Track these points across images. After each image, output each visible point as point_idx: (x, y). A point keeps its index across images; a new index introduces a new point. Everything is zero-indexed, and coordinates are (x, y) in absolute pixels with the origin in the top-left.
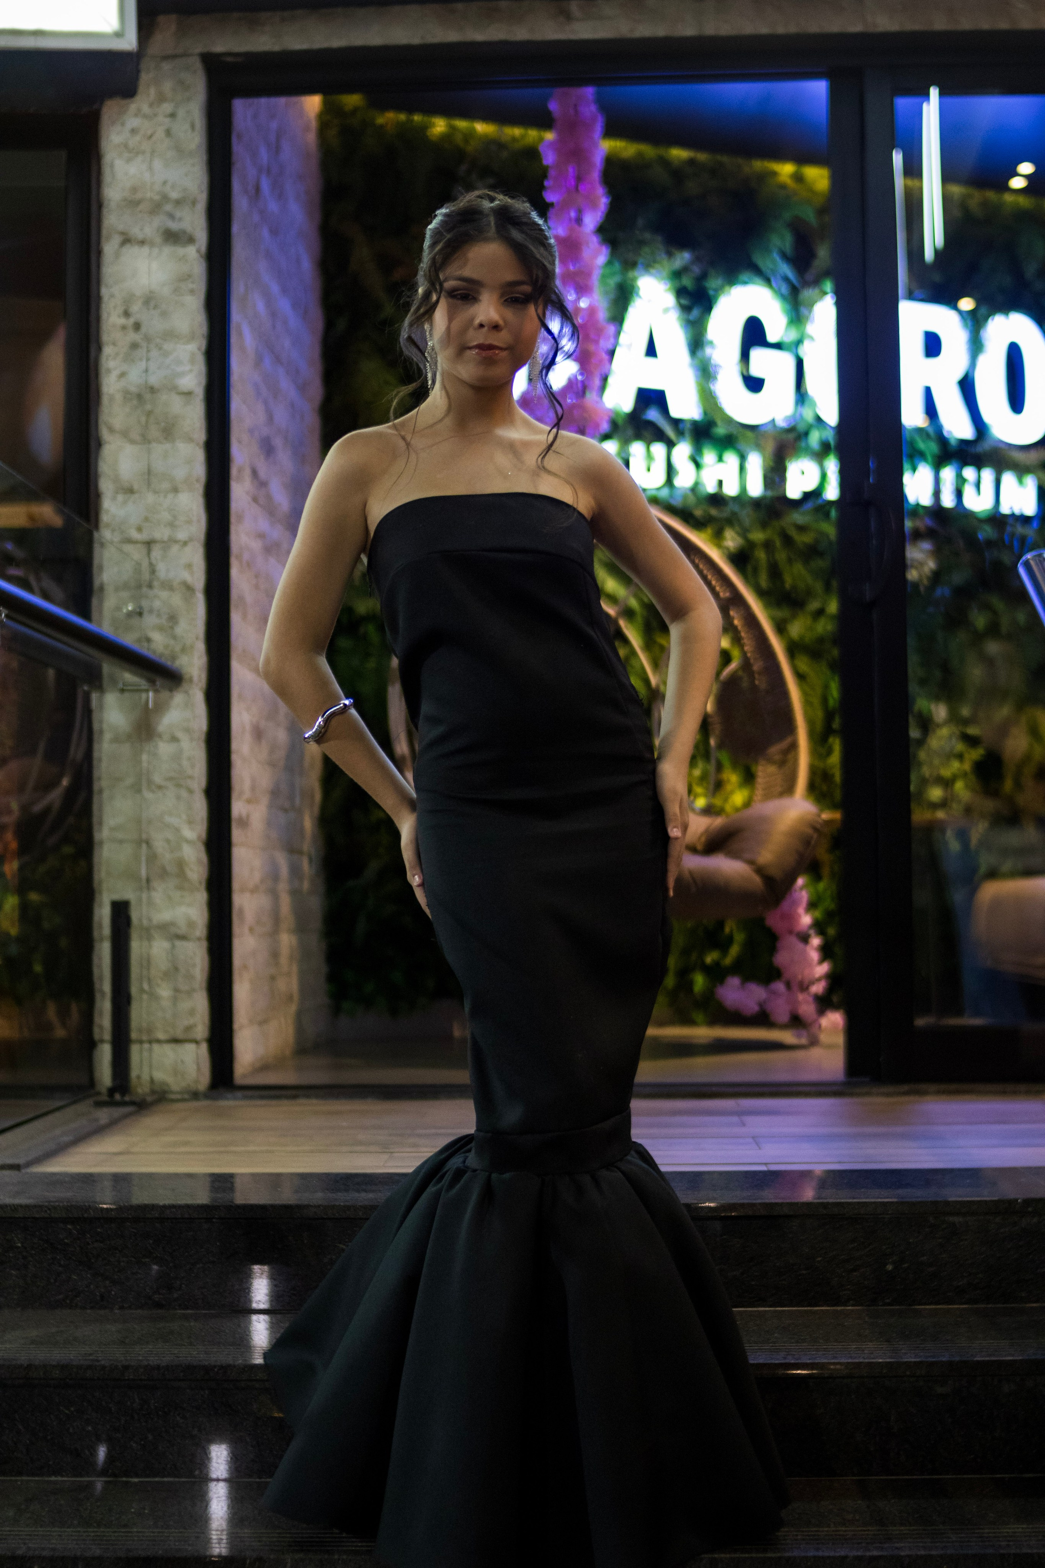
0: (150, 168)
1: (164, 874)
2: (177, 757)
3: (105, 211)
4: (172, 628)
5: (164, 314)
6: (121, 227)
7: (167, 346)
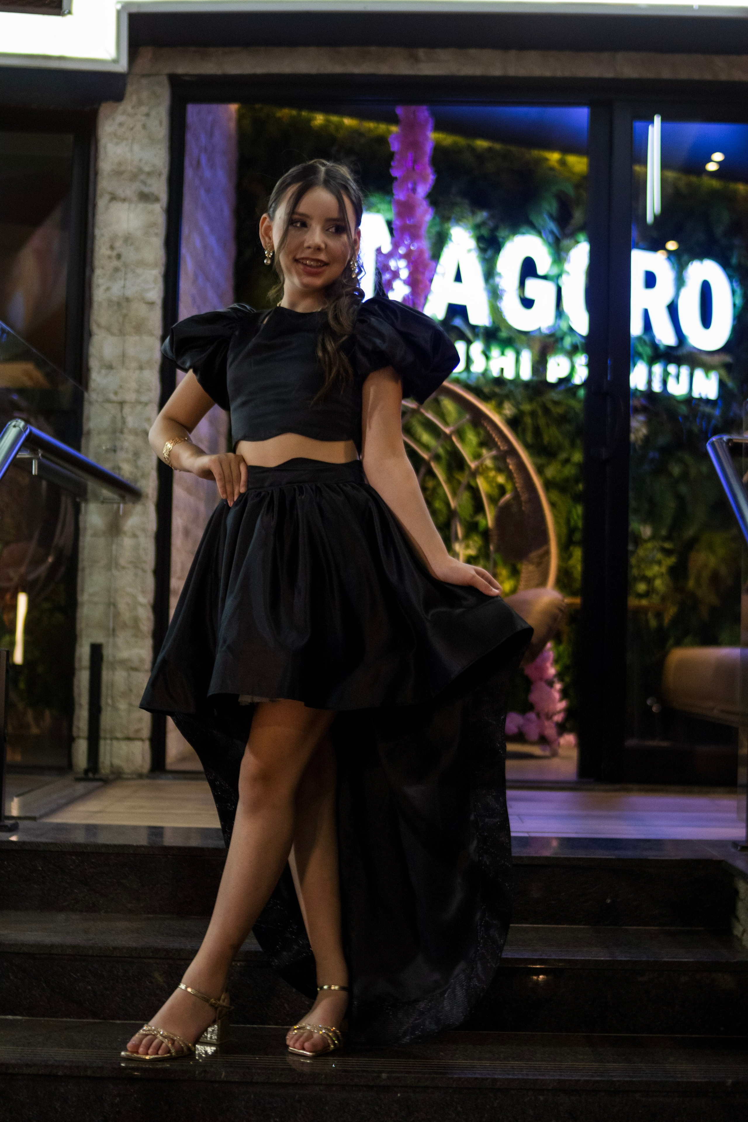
0: (131, 150)
1: (125, 626)
2: (136, 548)
3: (99, 178)
4: (135, 461)
5: (137, 249)
6: (110, 189)
7: (139, 271)
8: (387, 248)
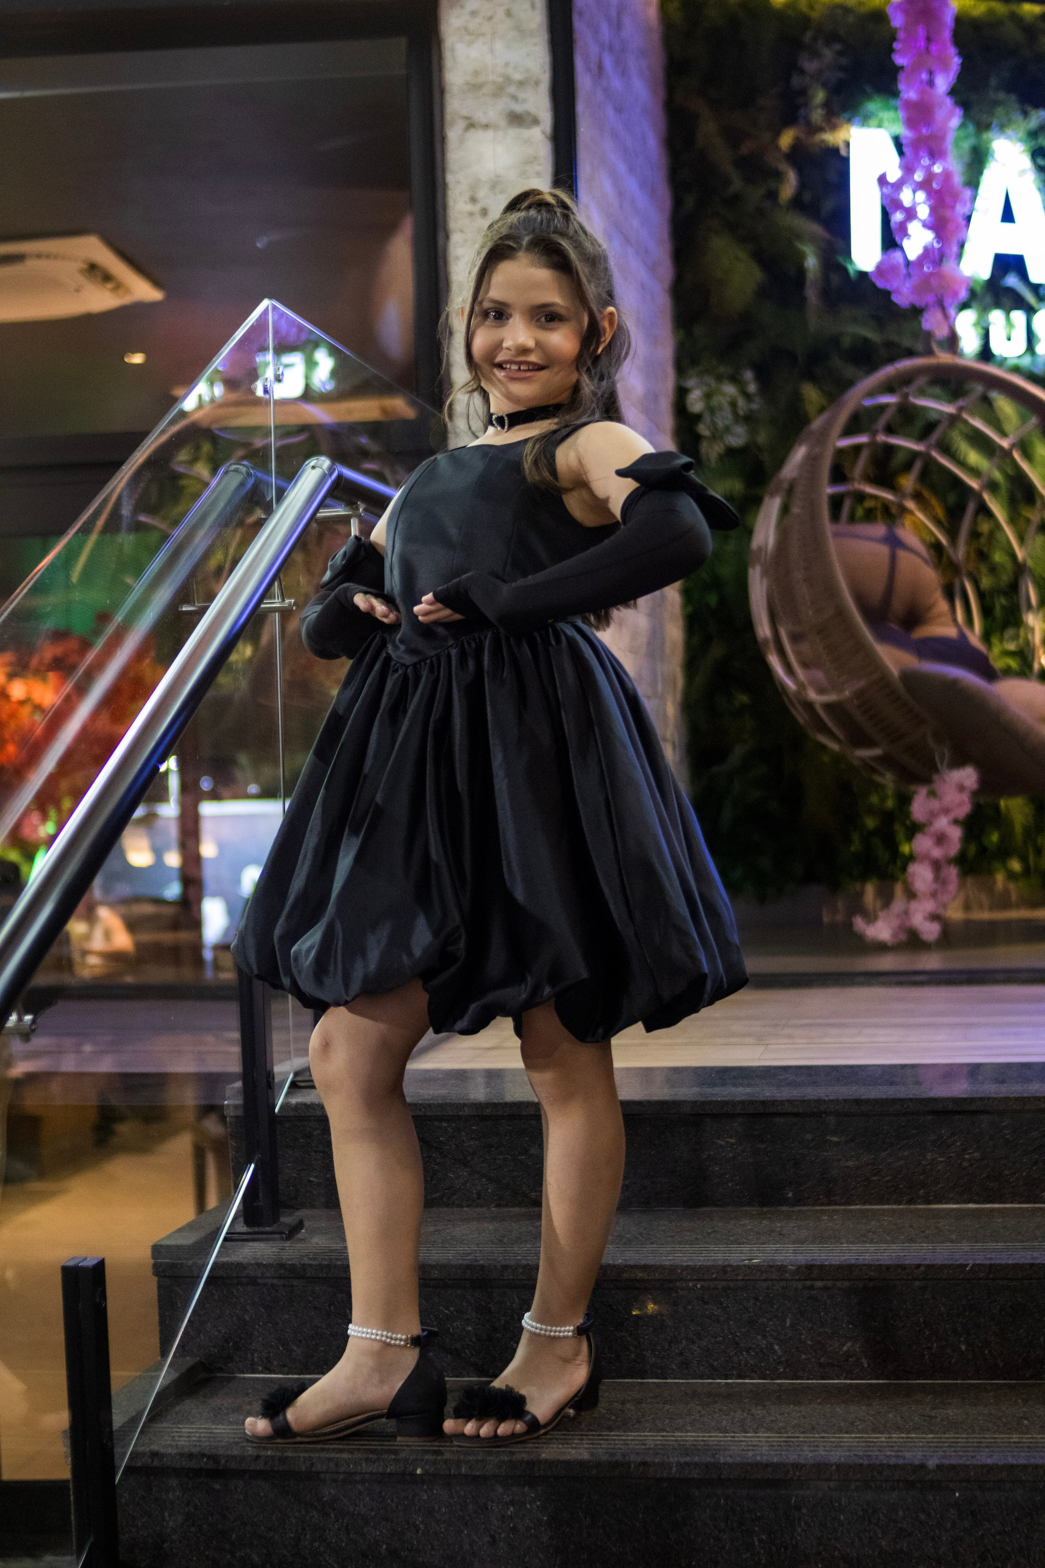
0: (492, 51)
3: (448, 97)
6: (464, 113)
8: (894, 175)
